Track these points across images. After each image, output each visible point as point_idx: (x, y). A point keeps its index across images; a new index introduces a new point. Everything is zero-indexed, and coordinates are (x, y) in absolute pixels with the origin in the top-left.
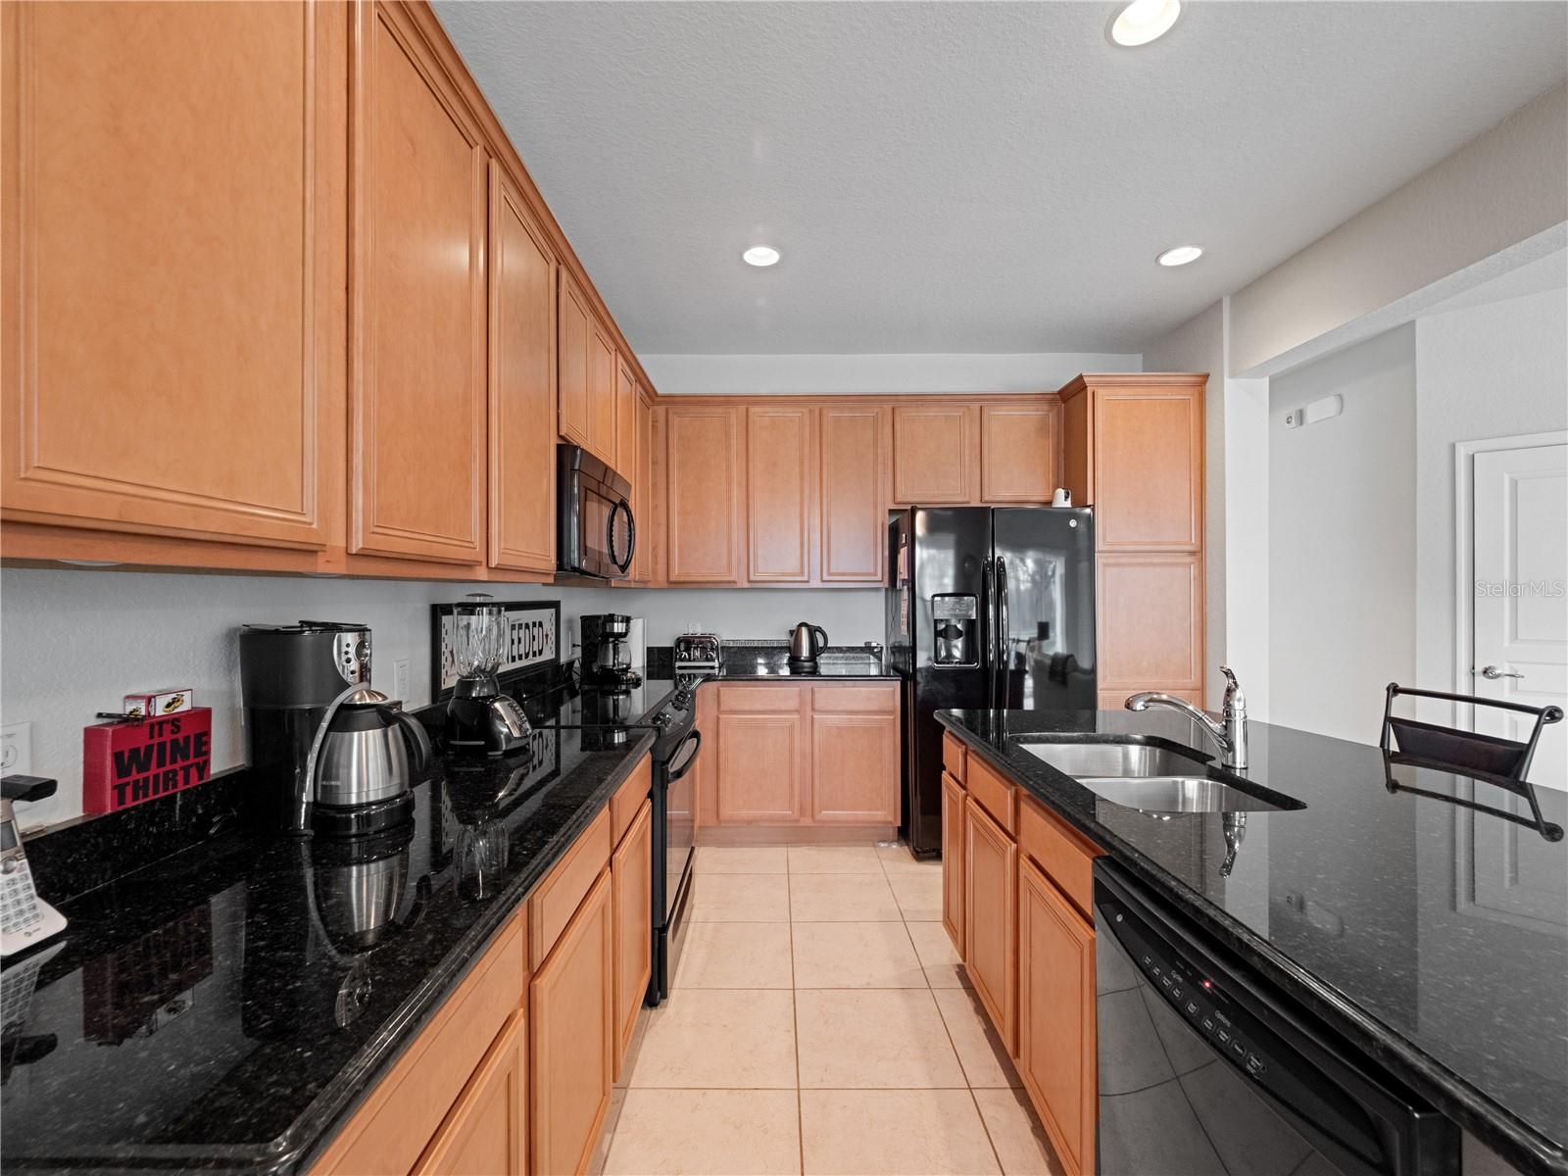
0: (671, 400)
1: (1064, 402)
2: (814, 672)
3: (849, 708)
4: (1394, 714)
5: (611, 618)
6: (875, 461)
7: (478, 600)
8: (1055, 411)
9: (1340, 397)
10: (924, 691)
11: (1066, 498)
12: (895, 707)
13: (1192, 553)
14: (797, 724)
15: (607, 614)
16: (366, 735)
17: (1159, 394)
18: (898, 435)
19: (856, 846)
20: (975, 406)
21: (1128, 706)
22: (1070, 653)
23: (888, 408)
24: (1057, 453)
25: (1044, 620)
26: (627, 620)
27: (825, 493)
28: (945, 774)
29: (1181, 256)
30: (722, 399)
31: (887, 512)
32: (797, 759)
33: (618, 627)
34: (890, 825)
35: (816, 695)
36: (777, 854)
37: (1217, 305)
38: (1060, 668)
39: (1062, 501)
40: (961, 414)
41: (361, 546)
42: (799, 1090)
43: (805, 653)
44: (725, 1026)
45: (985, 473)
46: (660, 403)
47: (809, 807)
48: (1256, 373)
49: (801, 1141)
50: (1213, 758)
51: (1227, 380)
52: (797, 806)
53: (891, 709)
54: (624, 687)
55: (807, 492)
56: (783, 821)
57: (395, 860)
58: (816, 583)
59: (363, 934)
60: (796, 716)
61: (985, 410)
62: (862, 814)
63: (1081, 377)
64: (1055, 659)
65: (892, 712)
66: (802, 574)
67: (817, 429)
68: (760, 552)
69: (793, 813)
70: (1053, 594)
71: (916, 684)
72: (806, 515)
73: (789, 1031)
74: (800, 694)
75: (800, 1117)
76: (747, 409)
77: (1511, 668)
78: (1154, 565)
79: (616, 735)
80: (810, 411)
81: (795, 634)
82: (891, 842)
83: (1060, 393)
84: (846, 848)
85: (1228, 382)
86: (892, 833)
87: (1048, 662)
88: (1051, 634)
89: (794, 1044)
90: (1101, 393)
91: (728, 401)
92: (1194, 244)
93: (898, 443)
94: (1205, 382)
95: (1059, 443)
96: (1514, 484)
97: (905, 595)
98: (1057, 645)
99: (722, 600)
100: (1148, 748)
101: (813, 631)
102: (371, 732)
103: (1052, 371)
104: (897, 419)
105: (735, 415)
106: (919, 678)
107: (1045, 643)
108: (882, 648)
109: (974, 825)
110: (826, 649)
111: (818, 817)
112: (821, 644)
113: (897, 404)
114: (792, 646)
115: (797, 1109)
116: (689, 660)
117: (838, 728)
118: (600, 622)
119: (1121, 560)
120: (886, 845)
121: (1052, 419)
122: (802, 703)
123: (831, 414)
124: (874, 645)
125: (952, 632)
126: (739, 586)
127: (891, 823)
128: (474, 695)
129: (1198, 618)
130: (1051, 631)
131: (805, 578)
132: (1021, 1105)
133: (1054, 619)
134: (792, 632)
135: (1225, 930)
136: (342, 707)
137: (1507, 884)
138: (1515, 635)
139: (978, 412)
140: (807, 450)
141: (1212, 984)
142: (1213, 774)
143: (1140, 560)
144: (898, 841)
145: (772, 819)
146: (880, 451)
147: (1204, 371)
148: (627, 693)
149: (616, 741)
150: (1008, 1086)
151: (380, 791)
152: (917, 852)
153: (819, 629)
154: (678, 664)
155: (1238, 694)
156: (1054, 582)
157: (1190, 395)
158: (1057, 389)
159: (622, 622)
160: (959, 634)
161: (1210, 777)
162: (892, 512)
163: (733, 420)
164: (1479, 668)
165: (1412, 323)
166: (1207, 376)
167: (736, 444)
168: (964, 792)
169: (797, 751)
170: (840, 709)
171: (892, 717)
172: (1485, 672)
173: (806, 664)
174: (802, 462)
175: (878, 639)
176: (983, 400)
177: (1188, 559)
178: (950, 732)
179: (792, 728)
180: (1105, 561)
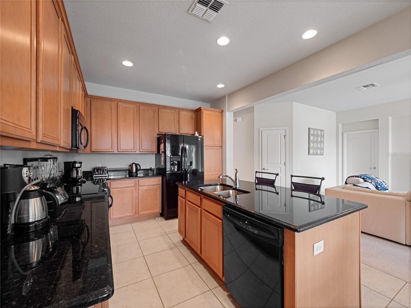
0: (92, 97)
1: (196, 112)
2: (136, 176)
3: (148, 184)
4: (256, 176)
5: (75, 162)
6: (154, 121)
7: (49, 157)
8: (195, 114)
9: (243, 117)
10: (168, 179)
11: (198, 134)
12: (160, 183)
13: (220, 147)
14: (134, 190)
15: (73, 161)
16: (34, 200)
17: (215, 113)
18: (160, 115)
19: (150, 220)
20: (178, 111)
21: (219, 177)
22: (197, 169)
23: (157, 108)
24: (195, 123)
25: (191, 161)
26: (81, 163)
27: (140, 128)
28: (179, 197)
29: (221, 86)
30: (109, 99)
31: (157, 134)
32: (134, 199)
33: (77, 165)
34: (158, 213)
35: (140, 182)
36: (129, 226)
37: (225, 96)
38: (194, 172)
39: (197, 134)
40: (174, 112)
41: (41, 140)
42: (152, 277)
43: (134, 171)
44: (128, 270)
45: (180, 126)
46: (88, 97)
47: (137, 212)
48: (232, 111)
49: (156, 288)
50: (233, 186)
51: (227, 112)
52: (134, 212)
53: (159, 184)
54: (80, 183)
55: (135, 128)
56: (130, 216)
57: (44, 238)
58: (138, 152)
59: (32, 263)
60: (134, 188)
61: (180, 112)
62: (152, 211)
63: (200, 107)
64: (194, 170)
65: (159, 185)
66: (134, 150)
67: (138, 111)
68: (121, 143)
69: (133, 214)
70: (192, 155)
71: (166, 177)
72: (135, 134)
73: (146, 266)
74: (135, 182)
75: (154, 283)
76: (117, 103)
77: (267, 168)
78: (214, 149)
79: (77, 198)
80: (136, 106)
81: (131, 166)
82: (159, 217)
83: (196, 110)
84: (148, 221)
85: (227, 113)
86: (159, 215)
87: (192, 170)
88: (192, 165)
89: (148, 268)
90: (204, 111)
91: (111, 100)
92: (223, 84)
93: (160, 117)
94: (223, 112)
95: (195, 121)
96: (267, 136)
97: (163, 155)
98: (194, 167)
99: (108, 157)
100: (220, 186)
101: (136, 165)
102: (35, 199)
103: (195, 105)
104: (159, 111)
105: (114, 105)
106: (167, 175)
107: (191, 167)
108: (154, 169)
109: (188, 206)
110: (140, 170)
111: (140, 214)
112: (139, 168)
113: (159, 108)
114: (130, 169)
115: (153, 282)
116: (98, 174)
117: (146, 190)
118: (71, 164)
119: (208, 148)
120: (158, 218)
121: (194, 116)
122: (135, 184)
123: (142, 108)
124: (152, 168)
125: (174, 164)
126: (115, 153)
127: (159, 212)
128: (48, 187)
129: (221, 160)
130: (192, 164)
131: (135, 151)
132: (201, 264)
133: (193, 161)
134: (130, 165)
135: (250, 212)
136: (25, 191)
137: (267, 206)
138: (267, 163)
139: (178, 112)
140: (135, 116)
141: (248, 222)
142: (233, 189)
143: (212, 148)
144: (160, 217)
145: (127, 216)
146: (155, 119)
147: (223, 110)
148: (81, 185)
149: (77, 200)
150: (198, 261)
151: (39, 217)
152: (166, 218)
153: (138, 164)
154: (94, 176)
155: (237, 174)
156: (193, 152)
157: (220, 114)
158: (195, 109)
159: (79, 163)
160: (176, 164)
161: (233, 190)
162: (158, 134)
163: (113, 106)
164: (263, 168)
165: (253, 107)
166: (223, 111)
167: (114, 112)
168: (185, 200)
169: (134, 197)
170: (146, 185)
171: (159, 186)
172: (263, 169)
173: (135, 174)
174: (134, 120)
175: (153, 167)
176: (179, 109)
177: (219, 148)
178: (180, 187)
179: (133, 190)
180: (205, 148)
